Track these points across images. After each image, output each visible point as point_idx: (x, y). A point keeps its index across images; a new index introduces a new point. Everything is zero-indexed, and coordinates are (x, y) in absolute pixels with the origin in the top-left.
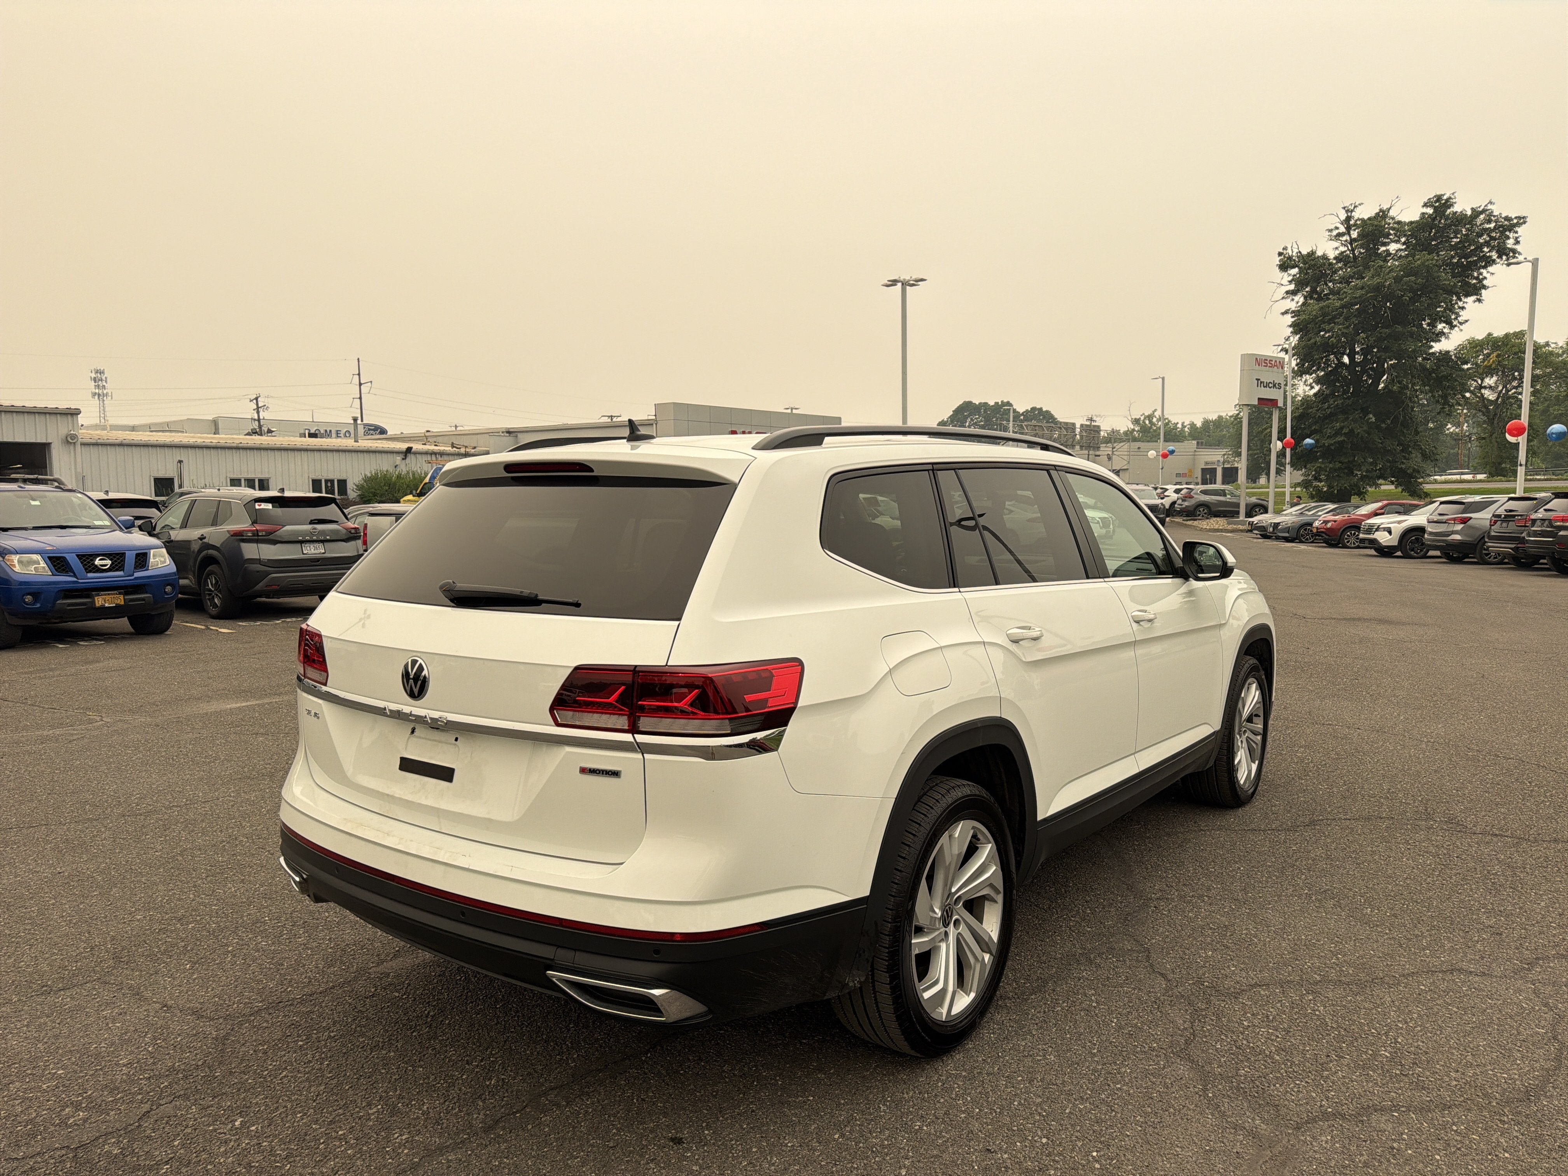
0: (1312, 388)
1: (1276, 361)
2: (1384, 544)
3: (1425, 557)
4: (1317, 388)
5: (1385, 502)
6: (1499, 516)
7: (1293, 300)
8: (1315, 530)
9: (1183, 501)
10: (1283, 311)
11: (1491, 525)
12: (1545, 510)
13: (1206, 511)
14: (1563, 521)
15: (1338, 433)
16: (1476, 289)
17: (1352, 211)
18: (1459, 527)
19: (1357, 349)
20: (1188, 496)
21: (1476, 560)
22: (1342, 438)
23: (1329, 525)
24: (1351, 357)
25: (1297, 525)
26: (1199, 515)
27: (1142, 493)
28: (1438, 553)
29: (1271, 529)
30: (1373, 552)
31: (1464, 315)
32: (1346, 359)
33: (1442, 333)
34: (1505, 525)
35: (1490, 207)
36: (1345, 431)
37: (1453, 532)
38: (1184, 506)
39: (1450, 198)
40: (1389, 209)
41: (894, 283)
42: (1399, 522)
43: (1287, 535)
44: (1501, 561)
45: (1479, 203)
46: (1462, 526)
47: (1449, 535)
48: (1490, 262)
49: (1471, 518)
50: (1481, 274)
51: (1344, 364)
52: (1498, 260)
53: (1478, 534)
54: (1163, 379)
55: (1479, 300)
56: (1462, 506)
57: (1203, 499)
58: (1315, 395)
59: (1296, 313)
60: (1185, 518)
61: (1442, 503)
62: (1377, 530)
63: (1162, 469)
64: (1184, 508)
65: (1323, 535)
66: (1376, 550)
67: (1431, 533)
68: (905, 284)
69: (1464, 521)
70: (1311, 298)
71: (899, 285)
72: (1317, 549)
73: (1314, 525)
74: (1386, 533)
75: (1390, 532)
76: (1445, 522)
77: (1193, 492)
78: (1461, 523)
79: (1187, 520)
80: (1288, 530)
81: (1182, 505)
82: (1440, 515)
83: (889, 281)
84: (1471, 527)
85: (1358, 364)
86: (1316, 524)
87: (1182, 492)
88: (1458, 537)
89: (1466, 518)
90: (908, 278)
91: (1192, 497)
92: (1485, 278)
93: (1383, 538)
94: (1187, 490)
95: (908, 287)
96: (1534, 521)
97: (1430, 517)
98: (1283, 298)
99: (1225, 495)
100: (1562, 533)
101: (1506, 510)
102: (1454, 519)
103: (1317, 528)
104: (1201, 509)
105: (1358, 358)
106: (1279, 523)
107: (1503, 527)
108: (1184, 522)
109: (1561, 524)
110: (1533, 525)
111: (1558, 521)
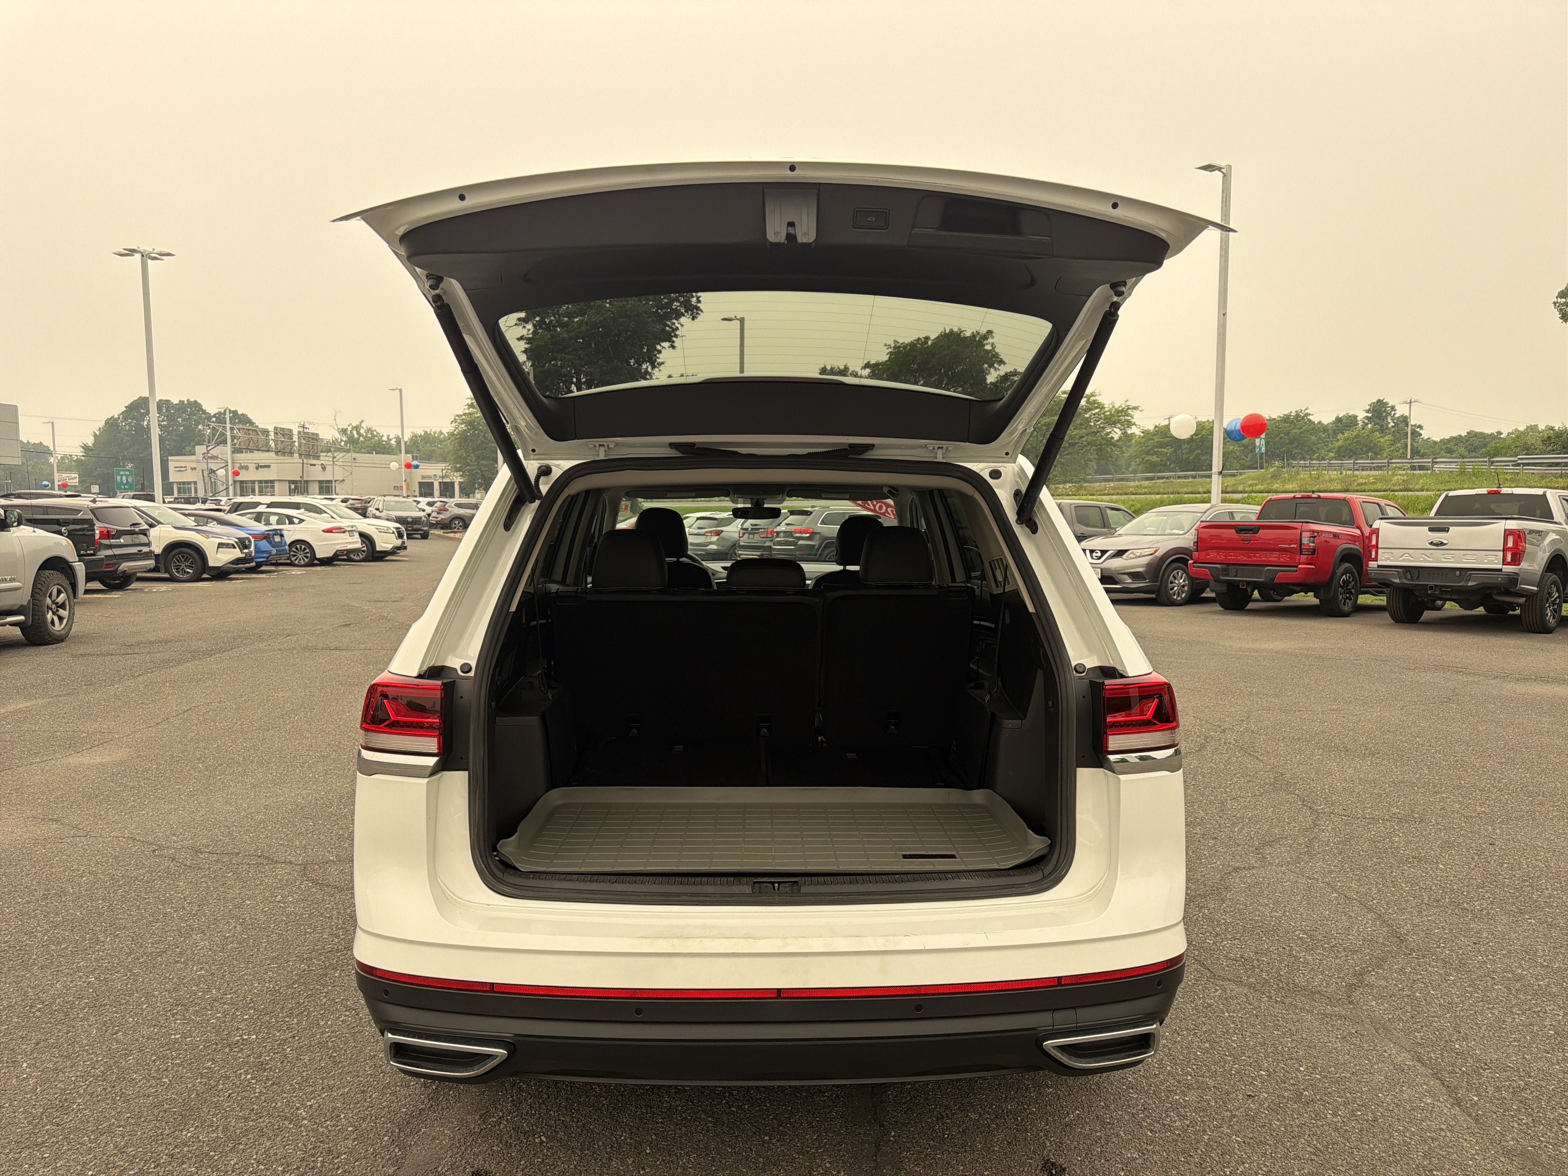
6: (747, 529)
7: (524, 327)
9: (438, 513)
10: (519, 336)
11: (740, 537)
12: (787, 524)
13: (461, 524)
14: (800, 532)
16: (669, 336)
18: (715, 539)
20: (442, 510)
26: (455, 528)
27: (403, 504)
31: (661, 358)
33: (647, 372)
34: (751, 536)
37: (711, 543)
38: (439, 519)
41: (132, 252)
46: (717, 537)
47: (708, 545)
48: (679, 315)
49: (722, 531)
50: (674, 324)
52: (686, 314)
53: (729, 544)
54: (400, 390)
55: (673, 347)
56: (716, 522)
57: (457, 513)
59: (529, 341)
60: (443, 531)
61: (698, 519)
63: (405, 481)
64: (439, 521)
68: (146, 256)
69: (718, 533)
70: (541, 328)
71: (138, 256)
76: (704, 535)
77: (448, 505)
79: (448, 533)
81: (437, 518)
82: (699, 528)
83: (125, 249)
84: (723, 538)
87: (436, 505)
88: (714, 547)
89: (719, 531)
90: (151, 249)
91: (446, 510)
92: (677, 328)
94: (441, 503)
95: (149, 261)
96: (778, 533)
98: (516, 324)
100: (801, 542)
101: (752, 525)
102: (711, 532)
104: (457, 522)
107: (749, 538)
108: (446, 535)
109: (800, 535)
110: (777, 537)
111: (796, 533)
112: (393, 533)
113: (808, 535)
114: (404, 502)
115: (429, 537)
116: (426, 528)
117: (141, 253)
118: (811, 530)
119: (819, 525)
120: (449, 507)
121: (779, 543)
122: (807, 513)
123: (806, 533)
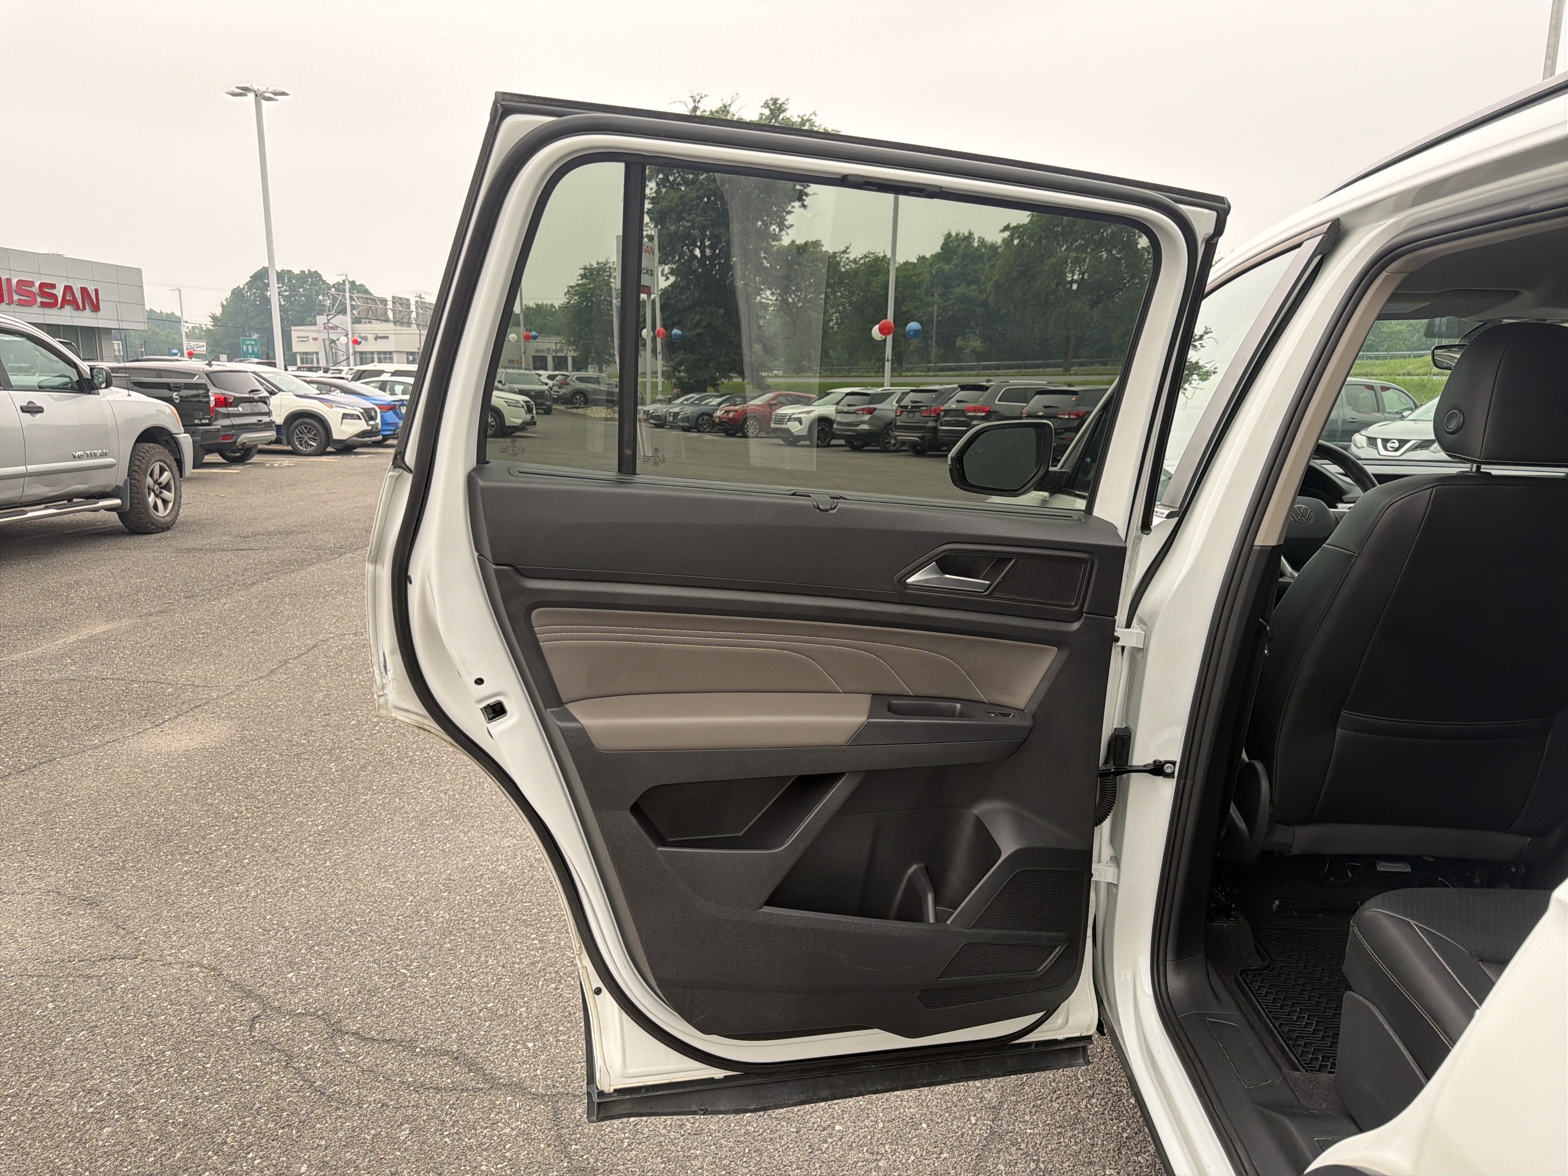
0: (667, 278)
1: (648, 247)
2: (796, 434)
3: (829, 446)
4: (672, 279)
5: (776, 393)
6: (906, 407)
8: (717, 420)
9: (559, 388)
11: (896, 416)
12: (958, 401)
13: (582, 399)
14: (975, 411)
15: (697, 325)
17: (699, 102)
18: (867, 417)
19: (707, 244)
20: (564, 384)
21: (878, 448)
22: (702, 331)
23: (731, 415)
24: (703, 252)
25: (696, 415)
26: (576, 403)
27: (526, 377)
28: (842, 442)
29: (671, 419)
30: (780, 441)
31: (790, 219)
32: (697, 252)
34: (911, 415)
35: (813, 117)
36: (704, 323)
37: (862, 422)
38: (560, 393)
39: (784, 103)
40: (730, 105)
41: (245, 91)
42: (808, 412)
43: (686, 424)
44: (901, 449)
45: (807, 113)
46: (869, 416)
47: (858, 425)
49: (875, 409)
51: (696, 257)
53: (885, 424)
56: (868, 398)
58: (671, 286)
60: (567, 406)
61: (847, 394)
62: (789, 420)
63: (524, 353)
65: (725, 424)
66: (783, 439)
67: (839, 423)
68: (260, 97)
69: (871, 411)
70: (664, 186)
71: (251, 96)
72: (716, 438)
73: (715, 415)
74: (797, 423)
75: (800, 422)
76: (854, 413)
78: (869, 414)
79: (570, 408)
80: (687, 419)
81: (558, 392)
82: (849, 405)
83: (237, 88)
84: (877, 417)
85: (709, 258)
86: (718, 413)
87: (557, 378)
88: (865, 427)
89: (871, 409)
90: (263, 89)
91: (568, 384)
93: (795, 428)
94: (563, 377)
95: (263, 101)
96: (946, 411)
97: (839, 407)
99: (599, 383)
101: (912, 402)
102: (862, 410)
103: (720, 418)
104: (578, 397)
105: (708, 252)
106: (678, 413)
107: (908, 417)
108: (569, 410)
109: (973, 414)
110: (945, 416)
111: (970, 411)
112: (523, 407)
113: (983, 414)
114: (527, 375)
115: (553, 412)
116: (549, 403)
117: (255, 92)
118: (988, 409)
119: (996, 402)
120: (571, 380)
121: (948, 424)
122: (984, 388)
123: (982, 412)
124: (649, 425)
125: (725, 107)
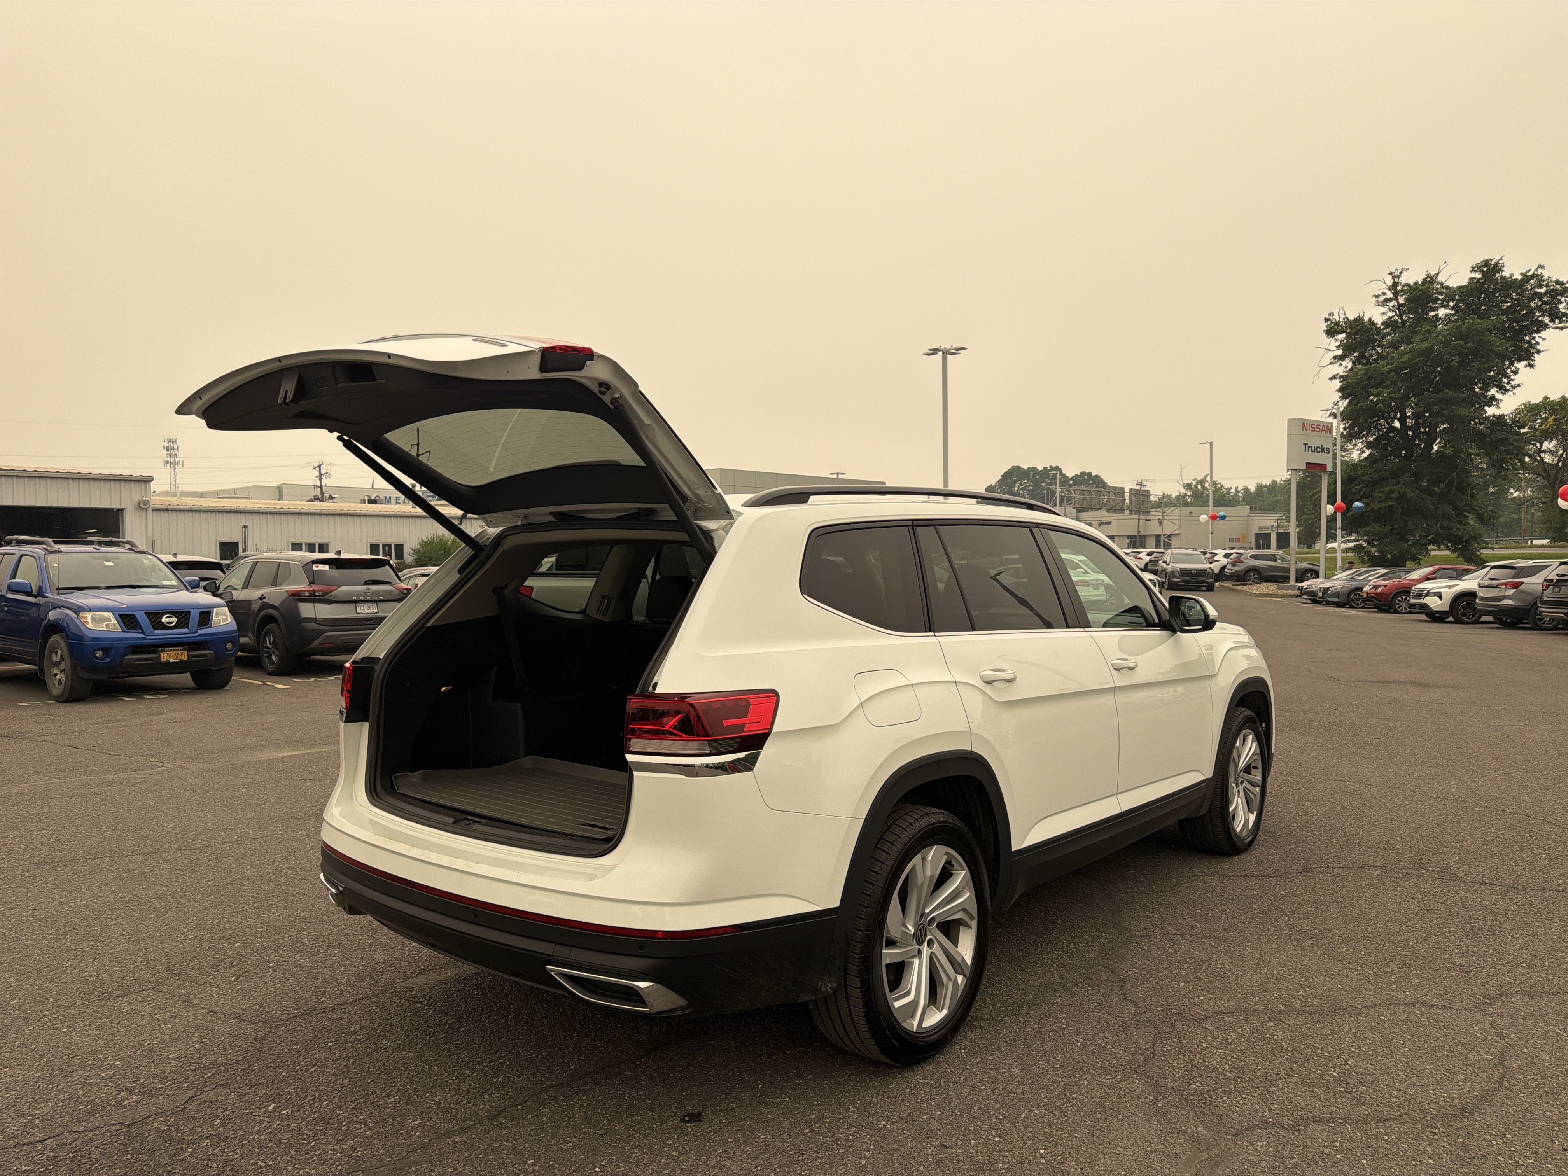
0: (1363, 452)
1: (1323, 426)
2: (1435, 609)
3: (1478, 622)
4: (1368, 452)
5: (1437, 567)
6: (1551, 581)
7: (1341, 365)
8: (1365, 595)
9: (1233, 565)
10: (1331, 376)
11: (1543, 590)
13: (1256, 576)
15: (1388, 497)
16: (1527, 353)
17: (1399, 276)
18: (1511, 592)
19: (1409, 414)
20: (1238, 561)
21: (1529, 626)
22: (1393, 503)
23: (1379, 590)
24: (1402, 421)
25: (1346, 590)
26: (1249, 580)
27: (1190, 557)
28: (1490, 619)
29: (1321, 594)
30: (1424, 617)
31: (1517, 379)
32: (1397, 424)
33: (1493, 398)
34: (1557, 589)
35: (1540, 271)
36: (1395, 495)
37: (1505, 597)
38: (1233, 571)
39: (1498, 263)
40: (1437, 275)
41: (935, 351)
42: (1450, 587)
43: (1337, 600)
44: (1556, 627)
45: (1529, 269)
46: (1514, 590)
47: (1501, 600)
48: (1542, 326)
49: (1523, 583)
50: (1534, 338)
51: (1395, 428)
52: (1551, 324)
53: (1530, 599)
54: (1211, 443)
55: (1531, 366)
56: (1514, 571)
57: (1253, 564)
58: (1366, 459)
59: (1344, 378)
60: (1235, 583)
61: (1493, 568)
62: (1428, 594)
63: (1212, 533)
64: (1233, 573)
65: (1373, 600)
66: (1427, 615)
67: (1482, 598)
68: (946, 353)
69: (1516, 586)
70: (1359, 363)
71: (940, 353)
72: (1367, 614)
73: (1364, 590)
74: (1437, 598)
75: (1440, 597)
76: (1496, 587)
77: (1243, 557)
78: (1513, 588)
79: (1237, 585)
80: (1337, 594)
81: (1231, 570)
82: (1491, 579)
83: (930, 350)
84: (1523, 592)
85: (1410, 428)
86: (1366, 589)
87: (1232, 557)
88: (1510, 602)
89: (1517, 583)
90: (948, 347)
91: (1242, 562)
92: (1538, 343)
93: (1433, 603)
94: (1237, 555)
95: (948, 356)
97: (1481, 582)
98: (1331, 363)
99: (1275, 560)
101: (1557, 575)
102: (1506, 584)
103: (1367, 593)
104: (1251, 574)
105: (1410, 422)
106: (1329, 588)
107: (1556, 592)
108: (1234, 587)
114: (1192, 555)
115: (1215, 589)
116: (1210, 581)
117: (942, 350)
120: (1244, 558)
124: (1305, 601)
125: (1431, 277)
